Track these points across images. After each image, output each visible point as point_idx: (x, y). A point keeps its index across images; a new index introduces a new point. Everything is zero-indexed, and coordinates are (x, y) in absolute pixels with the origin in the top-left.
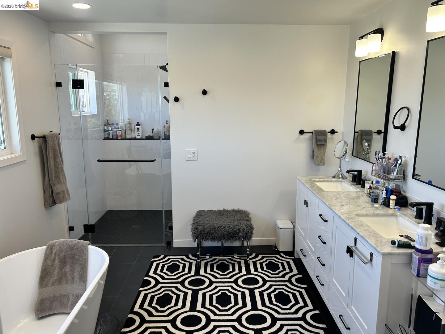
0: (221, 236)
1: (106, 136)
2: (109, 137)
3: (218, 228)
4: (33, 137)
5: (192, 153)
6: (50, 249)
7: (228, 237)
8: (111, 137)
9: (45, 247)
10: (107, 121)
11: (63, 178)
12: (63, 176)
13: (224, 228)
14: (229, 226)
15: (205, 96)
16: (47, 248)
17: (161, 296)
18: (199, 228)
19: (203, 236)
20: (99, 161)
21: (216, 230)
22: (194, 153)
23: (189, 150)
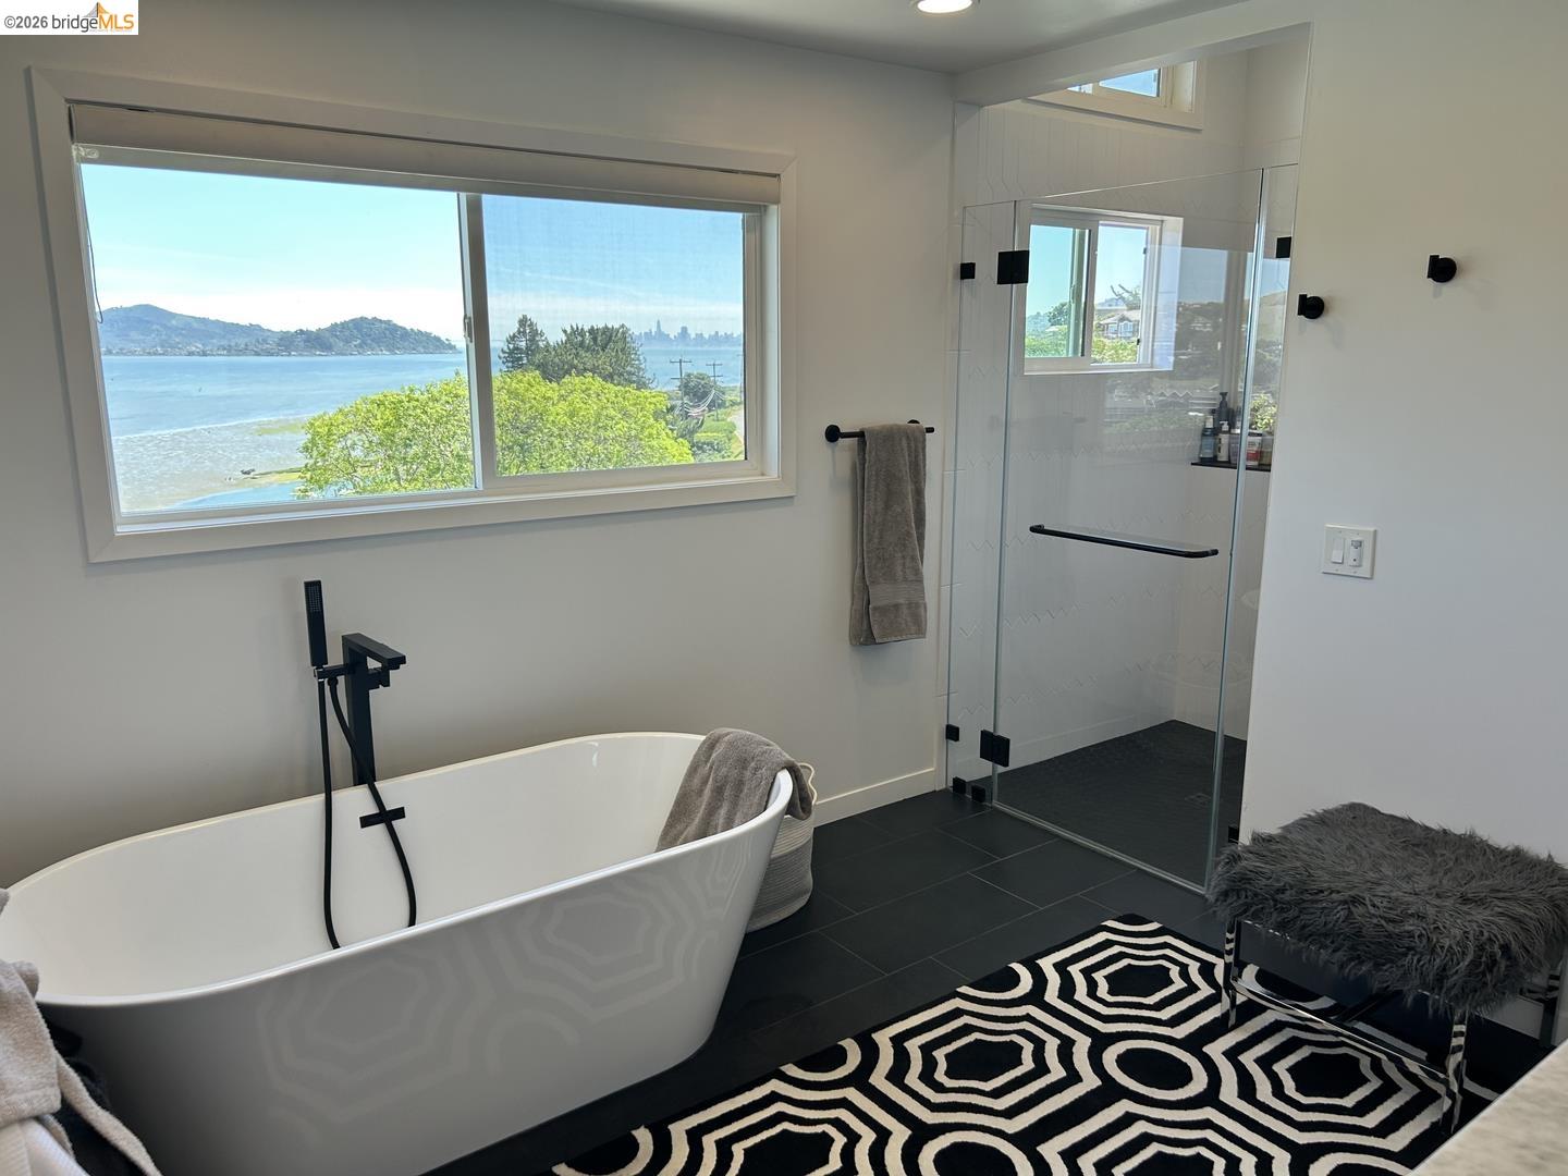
0: (1323, 930)
1: (1208, 454)
2: (1216, 457)
3: (1322, 892)
4: (833, 434)
5: (1349, 542)
6: (710, 746)
7: (1353, 948)
8: (1223, 456)
9: (703, 738)
10: (1224, 398)
11: (907, 564)
12: (908, 560)
13: (1345, 902)
14: (1374, 906)
15: (1447, 288)
16: (704, 742)
17: (999, 1043)
18: (1244, 863)
19: (1249, 900)
20: (1037, 529)
21: (1307, 897)
22: (1359, 544)
23: (1340, 531)
